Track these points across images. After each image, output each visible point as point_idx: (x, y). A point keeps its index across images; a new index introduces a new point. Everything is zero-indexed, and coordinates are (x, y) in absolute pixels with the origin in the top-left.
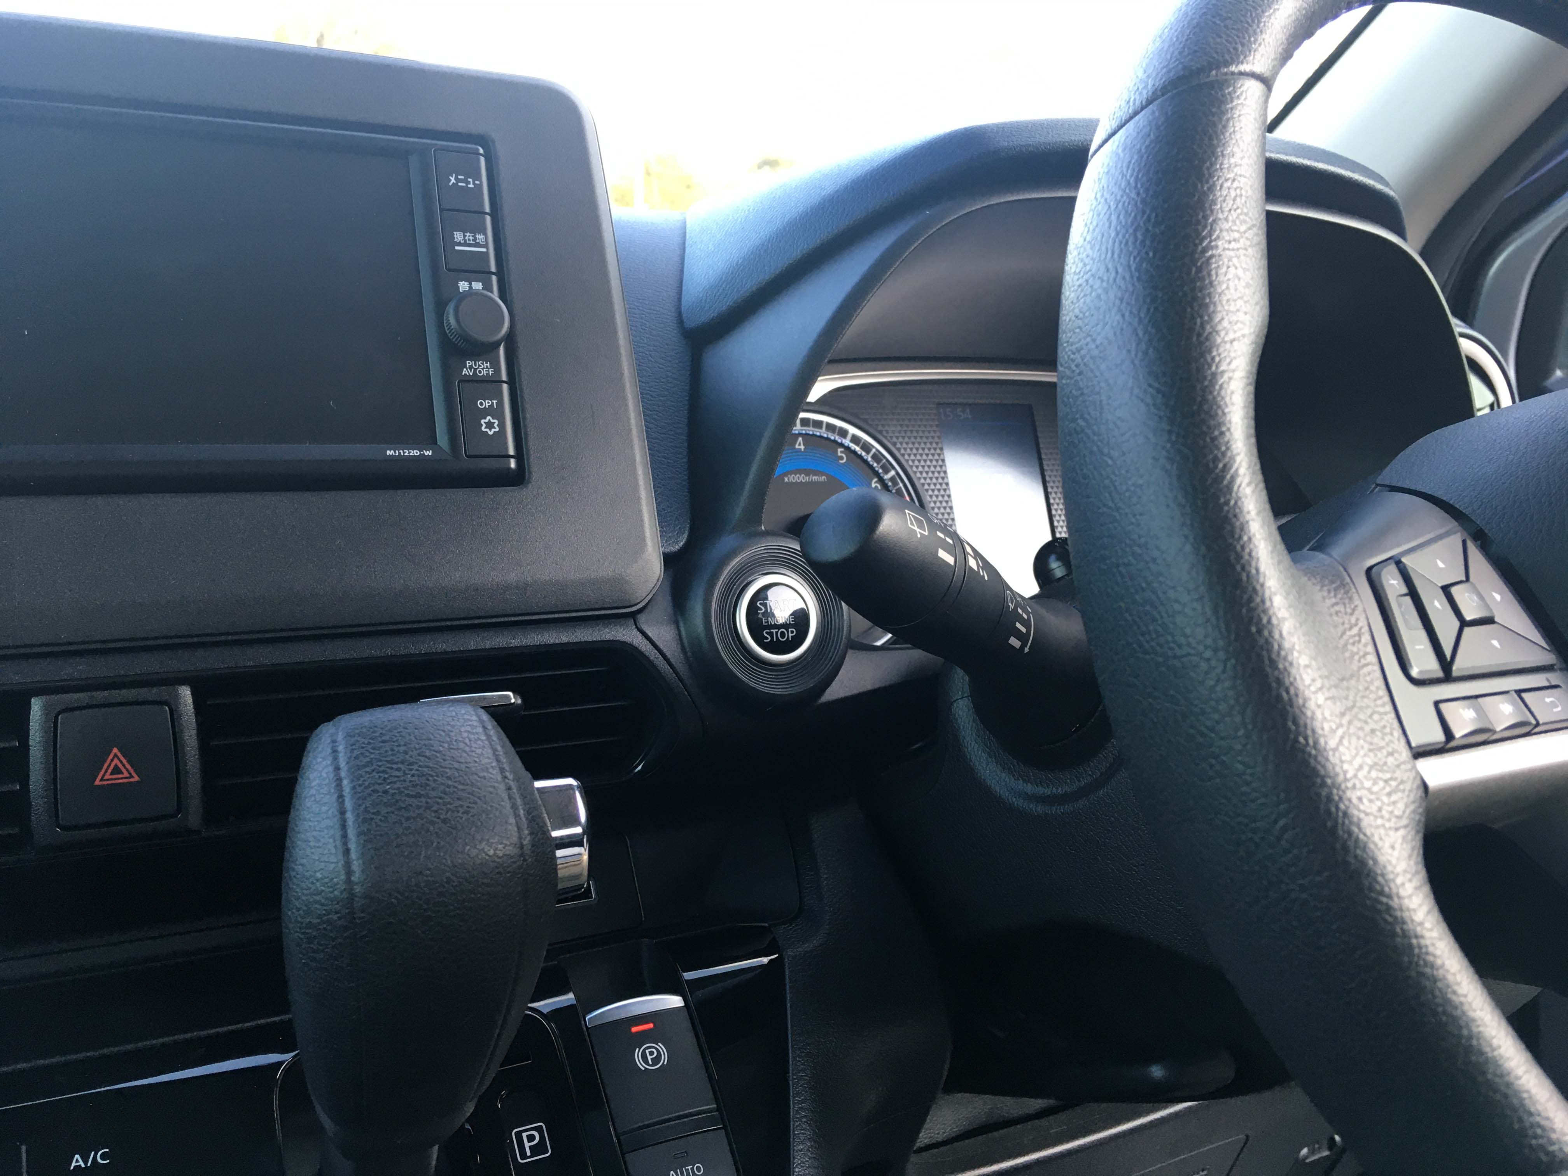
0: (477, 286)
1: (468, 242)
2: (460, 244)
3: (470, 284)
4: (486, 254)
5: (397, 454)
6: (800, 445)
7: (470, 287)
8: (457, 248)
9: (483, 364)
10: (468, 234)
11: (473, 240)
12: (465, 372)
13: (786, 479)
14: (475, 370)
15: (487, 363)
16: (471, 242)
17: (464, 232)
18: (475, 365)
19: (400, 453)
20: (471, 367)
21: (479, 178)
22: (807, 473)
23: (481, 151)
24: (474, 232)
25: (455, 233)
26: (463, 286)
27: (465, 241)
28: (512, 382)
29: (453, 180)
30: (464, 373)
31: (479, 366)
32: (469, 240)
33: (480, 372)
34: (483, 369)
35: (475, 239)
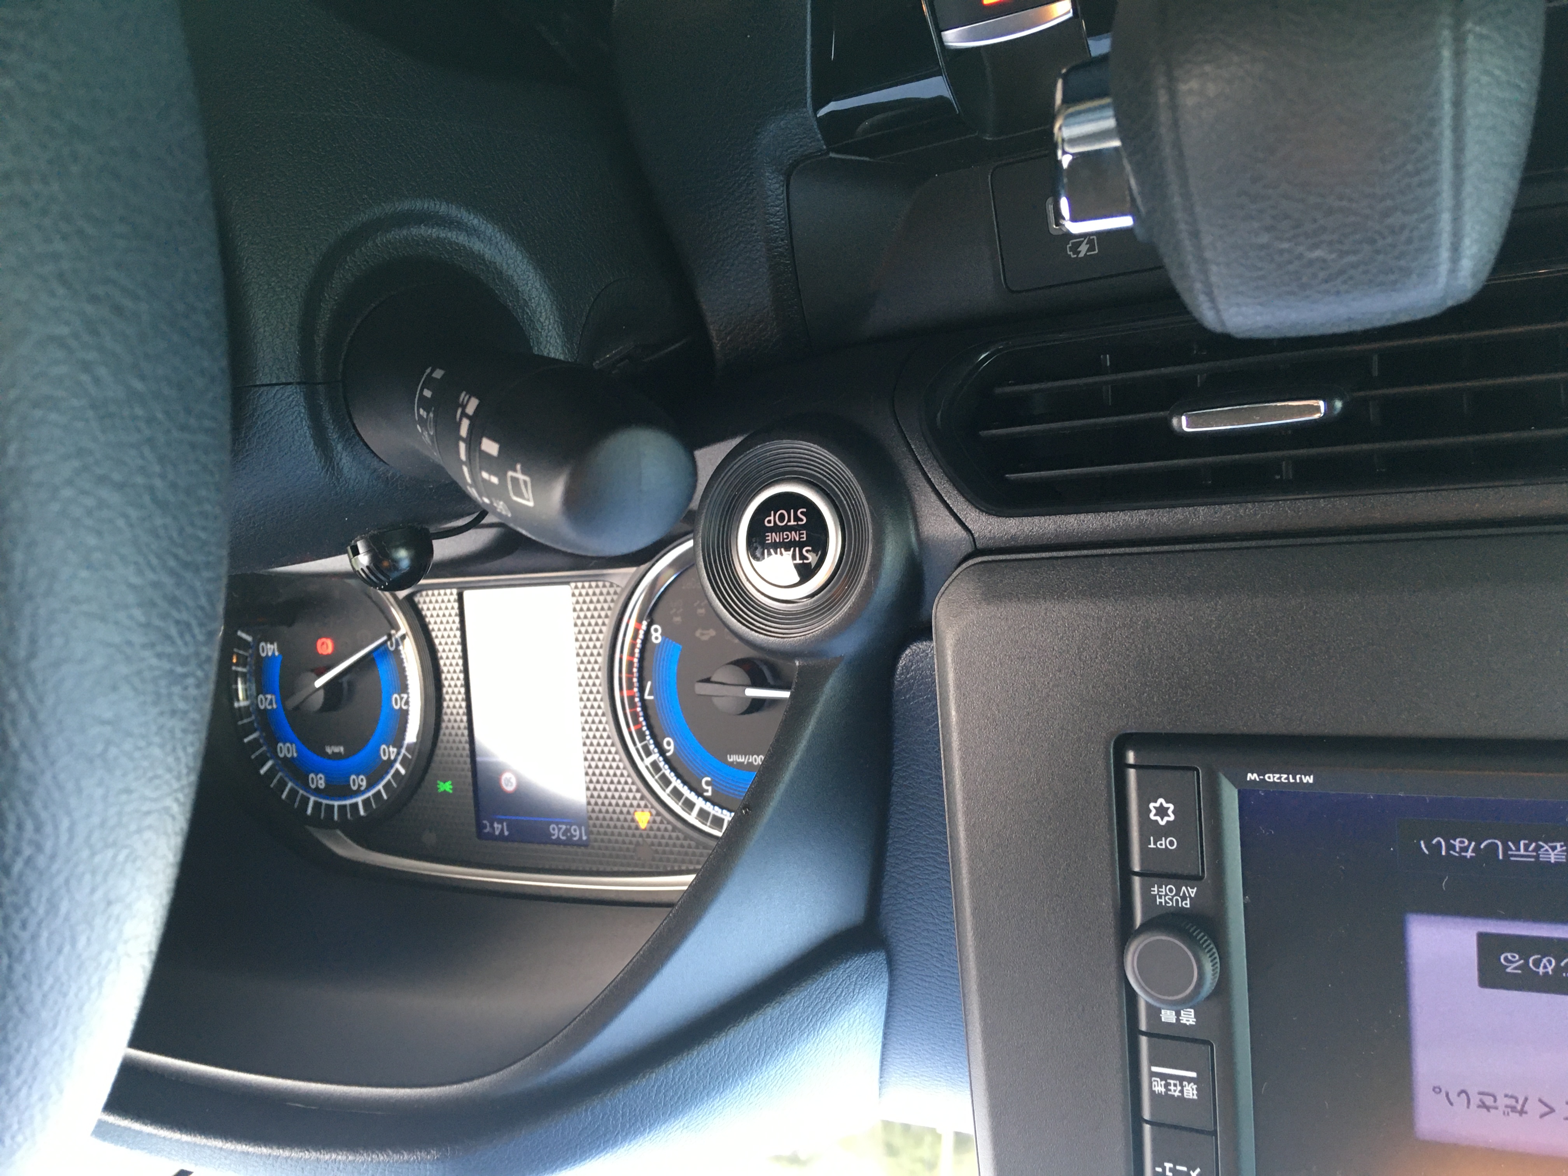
0: (1168, 1016)
1: (1178, 1083)
2: (1190, 1080)
3: (1178, 1020)
4: (1153, 1062)
5: (1298, 777)
7: (1178, 1014)
8: (1193, 1075)
9: (1166, 902)
10: (1177, 1094)
11: (1170, 1084)
12: (1193, 892)
14: (1177, 894)
15: (1161, 903)
16: (1172, 1082)
17: (1182, 1099)
18: (1177, 901)
19: (1294, 778)
20: (1184, 898)
24: (1169, 1097)
25: (1195, 1097)
26: (1188, 1017)
27: (1181, 1085)
28: (1126, 873)
30: (1195, 890)
31: (1171, 900)
32: (1175, 1085)
33: (1171, 890)
34: (1166, 895)
35: (1167, 1085)
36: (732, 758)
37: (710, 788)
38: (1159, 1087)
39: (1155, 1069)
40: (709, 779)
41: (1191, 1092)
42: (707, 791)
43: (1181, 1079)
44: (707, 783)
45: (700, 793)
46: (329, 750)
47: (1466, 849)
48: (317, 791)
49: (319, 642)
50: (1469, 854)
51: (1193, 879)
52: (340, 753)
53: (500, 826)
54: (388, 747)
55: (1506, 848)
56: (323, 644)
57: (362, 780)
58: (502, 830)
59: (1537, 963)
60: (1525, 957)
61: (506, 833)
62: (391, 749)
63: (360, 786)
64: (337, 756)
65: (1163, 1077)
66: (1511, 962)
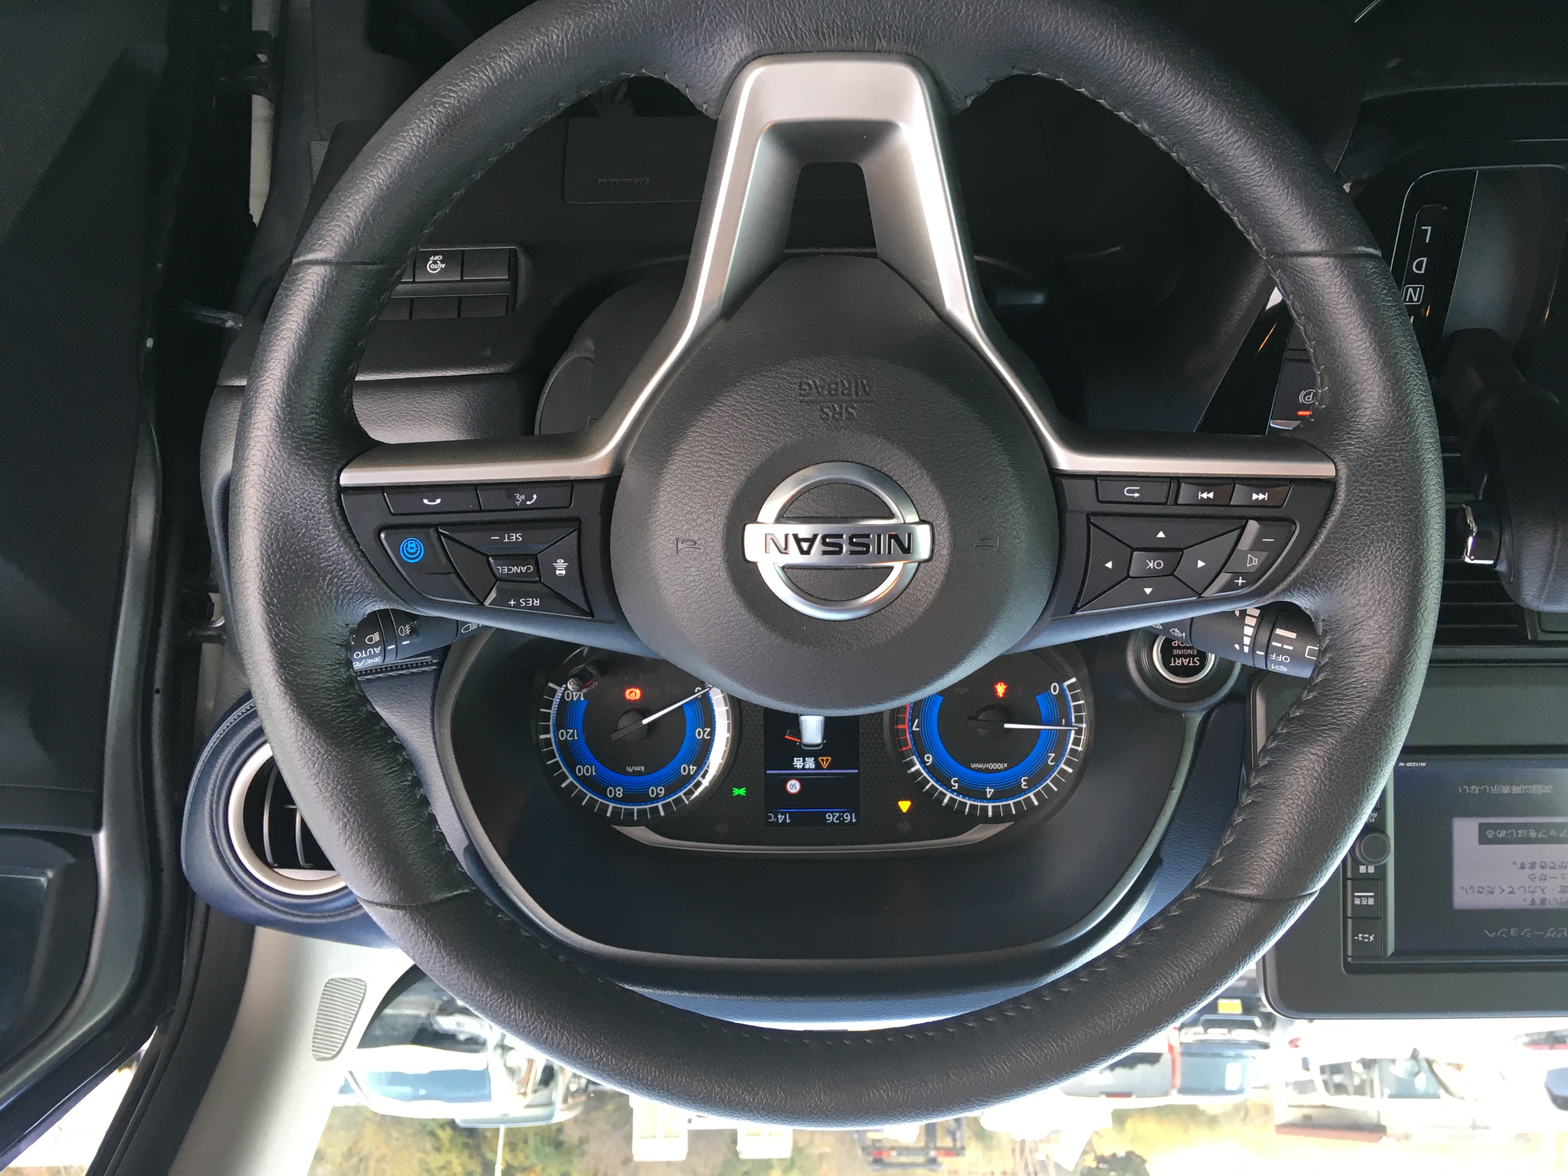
0: (1362, 869)
1: (1365, 898)
2: (1371, 897)
3: (1365, 871)
4: (1354, 891)
5: (1419, 764)
6: (990, 792)
7: (1367, 868)
8: (1372, 894)
10: (1366, 903)
12: (1376, 815)
13: (1006, 765)
18: (1369, 820)
20: (1372, 818)
21: (1353, 940)
22: (987, 771)
23: (1349, 959)
24: (1361, 906)
26: (1371, 869)
27: (1367, 899)
29: (1372, 938)
32: (1364, 900)
35: (1361, 901)
36: (973, 766)
37: (957, 785)
38: (1357, 902)
39: (1356, 894)
40: (956, 779)
41: (1371, 902)
42: (955, 786)
43: (1367, 897)
44: (955, 782)
45: (949, 787)
46: (630, 769)
47: (1475, 790)
48: (615, 799)
49: (628, 691)
50: (1477, 792)
52: (641, 771)
53: (783, 817)
54: (689, 766)
55: (1490, 789)
56: (631, 692)
57: (661, 790)
58: (785, 818)
59: (1499, 833)
60: (1495, 831)
61: (788, 821)
62: (691, 767)
63: (658, 794)
64: (639, 773)
65: (1359, 897)
66: (1490, 834)
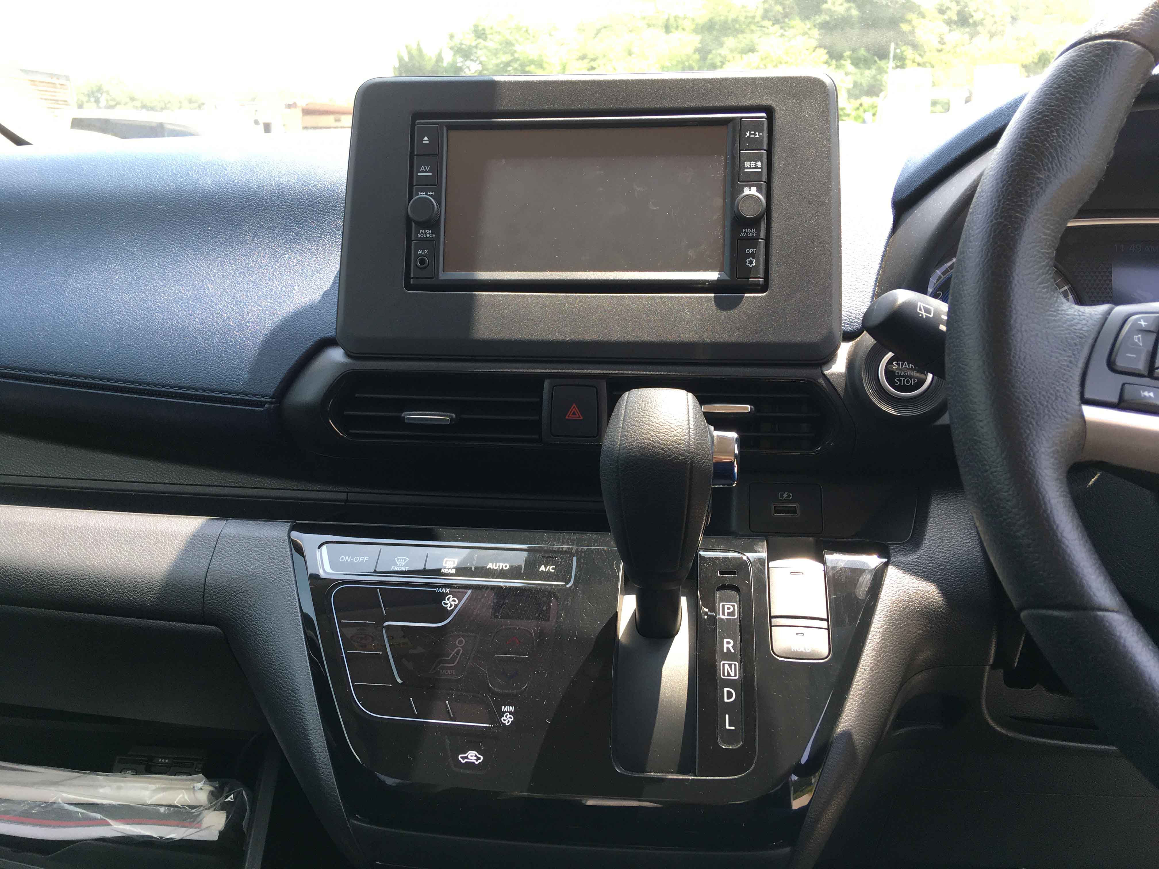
38: (759, 164)
39: (760, 170)
41: (747, 164)
51: (742, 239)
65: (757, 168)
